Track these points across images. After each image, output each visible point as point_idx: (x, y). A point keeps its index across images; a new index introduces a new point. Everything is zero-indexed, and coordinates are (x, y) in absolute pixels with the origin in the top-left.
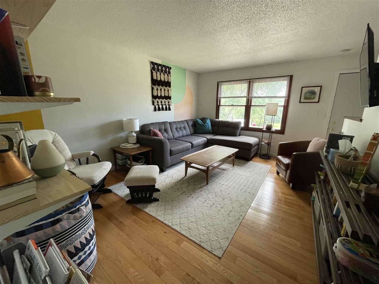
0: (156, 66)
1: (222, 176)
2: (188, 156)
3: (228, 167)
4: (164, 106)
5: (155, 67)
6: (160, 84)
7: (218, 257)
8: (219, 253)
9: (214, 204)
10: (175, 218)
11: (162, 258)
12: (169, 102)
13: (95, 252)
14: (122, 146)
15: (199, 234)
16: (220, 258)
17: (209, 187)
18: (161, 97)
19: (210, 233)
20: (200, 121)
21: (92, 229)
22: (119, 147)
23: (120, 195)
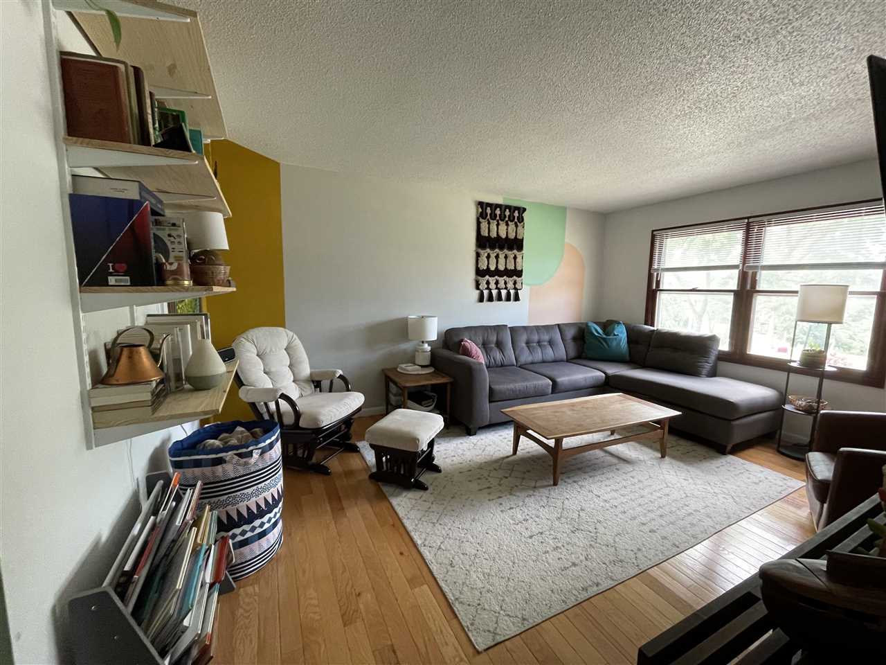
0: (489, 209)
1: (611, 475)
2: (521, 410)
3: (641, 458)
4: (504, 292)
5: (486, 211)
6: (497, 244)
7: (475, 647)
8: (481, 642)
9: (542, 533)
10: (436, 535)
11: (368, 597)
12: (515, 283)
14: (402, 368)
15: (463, 583)
16: (479, 653)
17: (555, 492)
18: (497, 273)
19: (488, 591)
20: (597, 330)
22: (396, 369)
23: (367, 462)
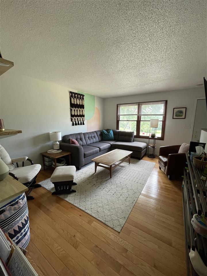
0: (73, 94)
1: (122, 171)
2: (97, 158)
3: (125, 165)
4: (80, 122)
5: (73, 95)
6: (77, 106)
7: (118, 232)
8: (118, 229)
9: (115, 193)
10: (88, 205)
11: (78, 235)
12: (83, 119)
13: (29, 233)
14: (49, 152)
15: (105, 216)
16: (119, 233)
17: (112, 180)
18: (77, 116)
19: (112, 214)
20: (105, 132)
21: (27, 216)
22: (47, 152)
23: (47, 189)
